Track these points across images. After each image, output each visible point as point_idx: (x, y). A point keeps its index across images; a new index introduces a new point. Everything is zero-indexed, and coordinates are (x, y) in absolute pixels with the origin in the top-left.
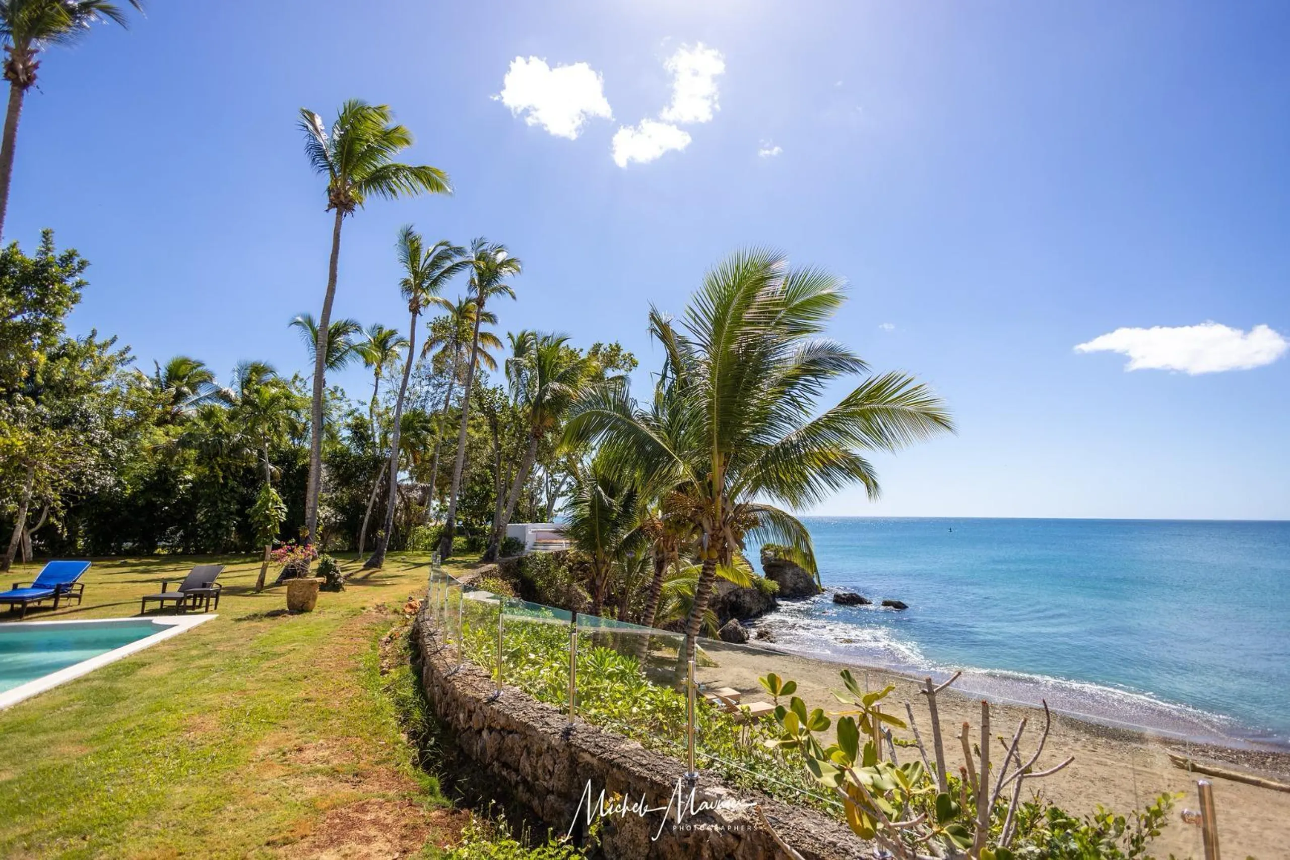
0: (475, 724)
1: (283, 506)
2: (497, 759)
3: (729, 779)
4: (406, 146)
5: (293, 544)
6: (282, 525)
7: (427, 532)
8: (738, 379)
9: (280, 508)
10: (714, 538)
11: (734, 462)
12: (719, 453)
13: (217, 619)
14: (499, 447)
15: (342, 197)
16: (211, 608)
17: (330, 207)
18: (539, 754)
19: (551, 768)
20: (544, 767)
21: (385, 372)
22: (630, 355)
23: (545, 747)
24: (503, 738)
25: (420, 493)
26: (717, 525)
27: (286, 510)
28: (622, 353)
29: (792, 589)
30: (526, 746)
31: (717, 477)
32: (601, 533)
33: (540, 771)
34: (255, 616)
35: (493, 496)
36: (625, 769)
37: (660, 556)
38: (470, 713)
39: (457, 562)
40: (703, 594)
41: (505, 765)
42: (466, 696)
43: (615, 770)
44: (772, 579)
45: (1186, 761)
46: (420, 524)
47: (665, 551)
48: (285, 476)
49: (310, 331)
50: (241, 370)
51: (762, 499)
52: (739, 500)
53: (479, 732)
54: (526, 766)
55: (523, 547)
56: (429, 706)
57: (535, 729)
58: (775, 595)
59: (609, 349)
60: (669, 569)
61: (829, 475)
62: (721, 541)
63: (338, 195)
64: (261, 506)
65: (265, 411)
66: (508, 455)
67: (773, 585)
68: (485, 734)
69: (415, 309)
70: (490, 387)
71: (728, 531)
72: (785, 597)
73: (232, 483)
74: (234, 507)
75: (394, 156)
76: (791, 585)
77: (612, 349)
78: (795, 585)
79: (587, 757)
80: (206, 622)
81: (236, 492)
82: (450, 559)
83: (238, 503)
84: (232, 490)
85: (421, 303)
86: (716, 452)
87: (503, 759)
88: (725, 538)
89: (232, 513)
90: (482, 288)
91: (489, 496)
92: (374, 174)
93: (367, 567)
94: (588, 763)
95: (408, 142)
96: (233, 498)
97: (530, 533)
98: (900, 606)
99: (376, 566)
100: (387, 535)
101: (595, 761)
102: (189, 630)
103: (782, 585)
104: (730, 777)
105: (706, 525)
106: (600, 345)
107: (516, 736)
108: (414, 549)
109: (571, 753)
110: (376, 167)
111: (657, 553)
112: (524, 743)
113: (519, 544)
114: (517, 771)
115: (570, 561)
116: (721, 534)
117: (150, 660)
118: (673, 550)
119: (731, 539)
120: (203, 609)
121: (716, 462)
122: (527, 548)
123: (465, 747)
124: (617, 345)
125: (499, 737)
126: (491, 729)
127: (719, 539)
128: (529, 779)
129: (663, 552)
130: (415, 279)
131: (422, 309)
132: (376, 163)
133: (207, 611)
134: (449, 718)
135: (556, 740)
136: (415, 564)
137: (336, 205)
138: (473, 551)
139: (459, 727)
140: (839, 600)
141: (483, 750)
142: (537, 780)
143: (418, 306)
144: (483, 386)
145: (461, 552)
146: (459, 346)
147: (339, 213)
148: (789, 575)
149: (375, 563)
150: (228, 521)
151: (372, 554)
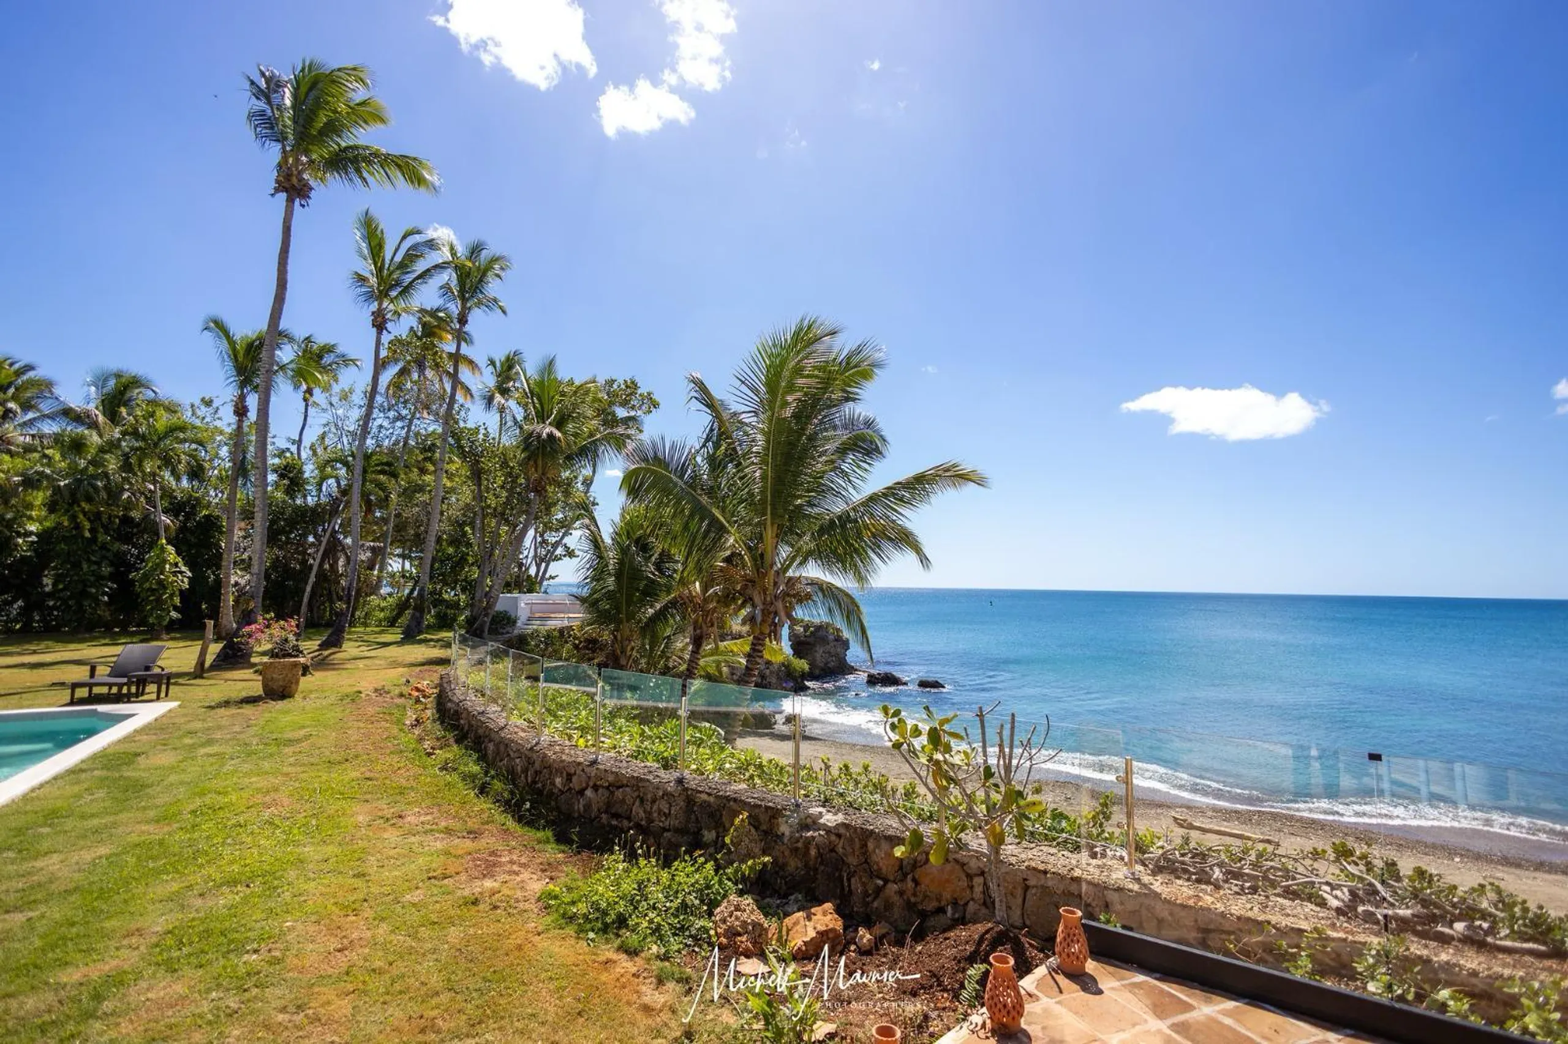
0: (576, 783)
1: (184, 569)
2: (606, 812)
3: (826, 802)
4: (380, 126)
5: (271, 619)
6: (182, 593)
7: (383, 604)
8: (792, 445)
9: (181, 572)
10: (765, 613)
11: (785, 533)
12: (772, 524)
13: (180, 706)
14: (479, 497)
15: (294, 180)
16: (163, 695)
17: (277, 190)
18: (654, 801)
19: (667, 811)
20: (660, 811)
21: (318, 396)
22: (649, 394)
23: (661, 794)
24: (612, 793)
25: (369, 554)
26: (768, 599)
27: (189, 574)
28: (639, 391)
29: (823, 669)
30: (639, 796)
31: (769, 549)
32: (628, 606)
33: (655, 815)
34: (227, 704)
35: (471, 560)
36: (741, 801)
37: (698, 631)
38: (570, 777)
39: (432, 640)
40: (752, 670)
41: (616, 816)
42: (563, 761)
43: (732, 803)
44: (801, 658)
45: (1185, 821)
46: (371, 594)
47: (704, 626)
48: (183, 529)
49: (225, 342)
50: (100, 381)
51: (813, 571)
52: (790, 573)
53: (581, 792)
54: (638, 811)
55: (515, 622)
56: (511, 777)
57: (648, 780)
58: (805, 676)
59: (623, 387)
60: (708, 647)
61: (879, 547)
62: (772, 616)
63: (288, 177)
64: (153, 569)
65: (156, 445)
66: (495, 509)
67: (802, 665)
68: (589, 793)
69: (380, 323)
70: (471, 425)
71: (780, 605)
72: (813, 677)
73: (103, 538)
74: (106, 570)
75: (362, 136)
76: (822, 665)
77: (627, 387)
78: (826, 664)
79: (704, 797)
80: (170, 711)
81: (109, 550)
82: (422, 637)
83: (112, 564)
84: (104, 547)
85: (389, 316)
86: (769, 523)
87: (613, 811)
88: (776, 614)
89: (103, 578)
90: (464, 300)
91: (466, 560)
92: (337, 155)
93: (324, 646)
94: (705, 802)
95: (383, 121)
96: (104, 557)
97: (523, 605)
98: (936, 685)
99: (335, 646)
100: (348, 608)
101: (712, 799)
102: (156, 720)
103: (812, 665)
104: (826, 800)
105: (757, 599)
106: (613, 381)
107: (628, 789)
108: (365, 625)
109: (688, 796)
110: (339, 145)
111: (695, 630)
112: (636, 794)
113: (509, 618)
114: (629, 819)
115: (575, 638)
116: (772, 609)
117: (143, 750)
118: (712, 625)
119: (782, 614)
120: (154, 696)
121: (769, 534)
122: (519, 624)
123: (564, 808)
124: (633, 382)
125: (607, 793)
126: (596, 788)
127: (770, 613)
128: (643, 823)
129: (701, 628)
130: (379, 284)
131: (389, 325)
132: (339, 140)
133: (158, 698)
134: (540, 785)
135: (671, 787)
136: (378, 643)
137: (286, 190)
138: (443, 627)
139: (556, 791)
140: (872, 681)
141: (588, 806)
142: (652, 822)
143: (385, 321)
144: (462, 424)
145: (430, 628)
146: (421, 367)
147: (290, 201)
148: (819, 653)
149: (334, 641)
150: (97, 588)
151: (330, 631)
